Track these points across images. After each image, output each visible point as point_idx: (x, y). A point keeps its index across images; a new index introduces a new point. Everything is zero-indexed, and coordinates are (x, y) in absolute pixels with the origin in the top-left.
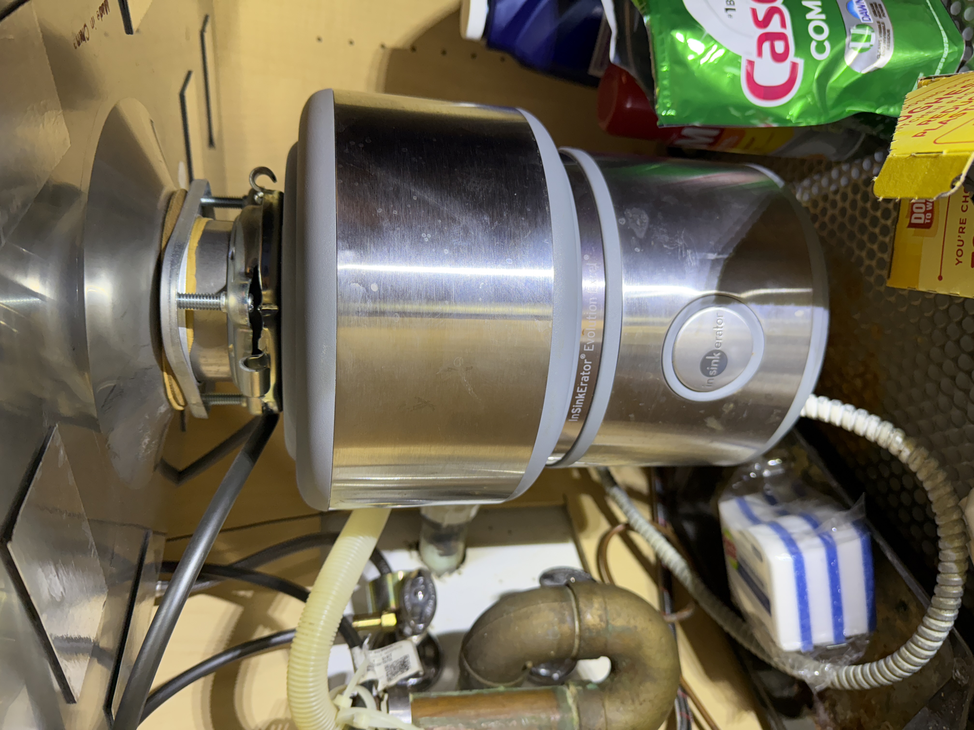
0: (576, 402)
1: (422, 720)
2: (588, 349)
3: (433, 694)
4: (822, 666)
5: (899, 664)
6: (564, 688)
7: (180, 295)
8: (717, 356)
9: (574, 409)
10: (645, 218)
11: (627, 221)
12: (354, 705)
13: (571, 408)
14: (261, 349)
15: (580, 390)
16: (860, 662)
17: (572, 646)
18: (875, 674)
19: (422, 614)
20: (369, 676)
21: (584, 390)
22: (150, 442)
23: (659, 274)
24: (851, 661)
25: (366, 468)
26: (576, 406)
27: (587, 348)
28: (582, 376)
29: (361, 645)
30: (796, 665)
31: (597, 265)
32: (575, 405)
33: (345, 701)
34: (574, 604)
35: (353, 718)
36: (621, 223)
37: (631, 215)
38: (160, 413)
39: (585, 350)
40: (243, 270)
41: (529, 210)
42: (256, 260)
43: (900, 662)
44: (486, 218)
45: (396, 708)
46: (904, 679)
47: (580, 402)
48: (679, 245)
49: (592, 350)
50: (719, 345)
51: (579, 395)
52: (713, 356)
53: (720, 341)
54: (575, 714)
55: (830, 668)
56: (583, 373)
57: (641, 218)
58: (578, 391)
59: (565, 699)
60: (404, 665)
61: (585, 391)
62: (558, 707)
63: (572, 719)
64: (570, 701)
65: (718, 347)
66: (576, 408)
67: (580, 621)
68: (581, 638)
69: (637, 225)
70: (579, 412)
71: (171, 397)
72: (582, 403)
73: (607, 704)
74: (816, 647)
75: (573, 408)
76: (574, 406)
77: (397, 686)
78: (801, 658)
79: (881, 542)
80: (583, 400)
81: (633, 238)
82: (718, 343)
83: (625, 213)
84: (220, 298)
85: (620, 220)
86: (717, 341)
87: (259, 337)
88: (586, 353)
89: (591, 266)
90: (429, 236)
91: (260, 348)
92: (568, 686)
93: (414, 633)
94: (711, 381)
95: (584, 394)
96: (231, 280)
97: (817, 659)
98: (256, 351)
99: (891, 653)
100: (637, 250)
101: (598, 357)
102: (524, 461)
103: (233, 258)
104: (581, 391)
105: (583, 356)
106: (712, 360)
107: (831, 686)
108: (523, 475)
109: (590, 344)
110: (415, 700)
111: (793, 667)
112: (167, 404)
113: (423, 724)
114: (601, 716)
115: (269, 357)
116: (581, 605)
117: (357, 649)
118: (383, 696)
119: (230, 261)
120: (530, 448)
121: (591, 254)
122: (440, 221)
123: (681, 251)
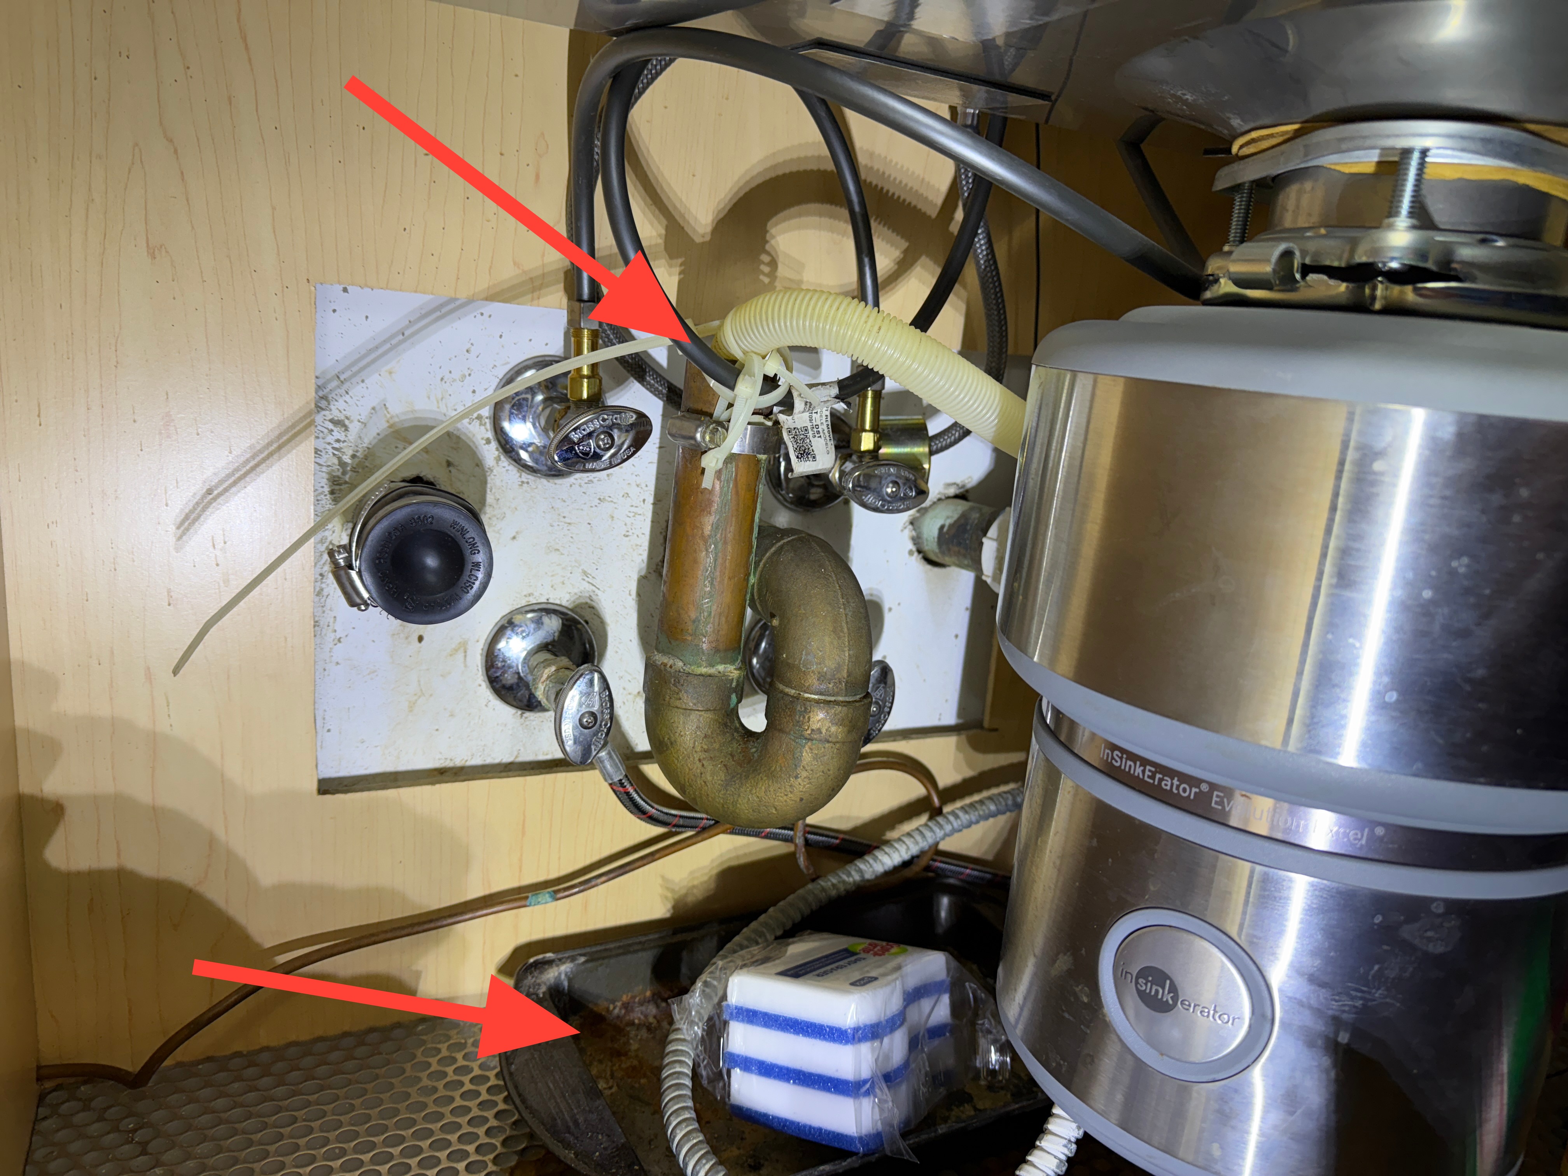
0: (1131, 760)
1: (732, 467)
2: (1215, 799)
3: (762, 488)
4: (700, 1024)
5: (684, 1125)
6: (738, 663)
7: (1424, 153)
8: (1168, 998)
9: (1120, 755)
10: (1438, 949)
11: (1439, 916)
12: (766, 378)
13: (1123, 751)
14: (1308, 278)
15: (1150, 771)
16: (695, 1076)
17: (789, 684)
18: (678, 1089)
19: (867, 488)
20: (798, 405)
21: (1149, 777)
22: (1185, 102)
23: (1326, 943)
24: (699, 1066)
25: (1084, 424)
26: (1124, 760)
27: (1218, 796)
28: (1172, 779)
29: (839, 397)
30: (708, 990)
31: (1362, 845)
32: (1127, 759)
33: (773, 367)
34: (841, 699)
35: (751, 375)
36: (1435, 905)
37: (1446, 925)
38: (1229, 118)
39: (1215, 793)
40: (1458, 258)
41: (1485, 748)
42: (1473, 280)
43: (686, 1127)
44: (1480, 672)
45: (753, 435)
46: (664, 1127)
47: (1130, 766)
48: (1374, 991)
49: (1213, 805)
50: (1186, 1007)
51: (1142, 768)
52: (1169, 993)
53: (1191, 1010)
54: (704, 670)
55: (696, 1034)
56: (1176, 782)
57: (1439, 942)
58: (1148, 767)
59: (724, 662)
60: (805, 453)
61: (1146, 778)
62: (717, 650)
63: (700, 666)
64: (721, 668)
65: (1182, 1003)
66: (1121, 758)
67: (818, 702)
68: (797, 698)
69: (1426, 931)
70: (1114, 762)
71: (1254, 135)
72: (1127, 769)
73: (709, 715)
74: (726, 1023)
75: (1122, 754)
76: (1125, 756)
77: (781, 441)
78: (716, 1000)
79: (845, 1164)
80: (1132, 772)
81: (1402, 918)
82: (1190, 1006)
83: (1453, 916)
84: (1410, 217)
85: (1442, 904)
86: (1192, 1005)
87: (1331, 276)
88: (1209, 795)
89: (1362, 836)
90: (1462, 570)
91: (1311, 277)
92: (740, 669)
93: (842, 474)
94: (1129, 976)
95: (1141, 776)
96: (1440, 238)
97: (710, 1019)
98: (1306, 270)
99: (699, 1119)
100: (1378, 919)
101: (1199, 812)
102: (1052, 661)
103: (1483, 241)
104: (1147, 773)
105: (1204, 787)
106: (1163, 989)
107: (674, 1027)
108: (1032, 658)
109: (1223, 802)
110: (759, 461)
111: (706, 984)
112: (1243, 130)
113: (726, 467)
114: (695, 704)
115: (1294, 290)
116: (839, 709)
117: (835, 391)
118: (770, 419)
119: (1480, 236)
120: (1071, 675)
121: (1385, 840)
122: (1487, 592)
123: (1362, 992)
